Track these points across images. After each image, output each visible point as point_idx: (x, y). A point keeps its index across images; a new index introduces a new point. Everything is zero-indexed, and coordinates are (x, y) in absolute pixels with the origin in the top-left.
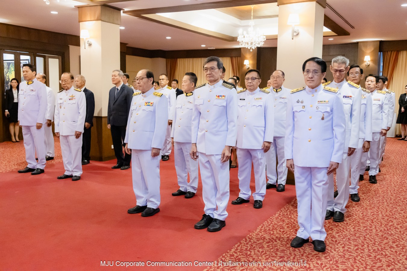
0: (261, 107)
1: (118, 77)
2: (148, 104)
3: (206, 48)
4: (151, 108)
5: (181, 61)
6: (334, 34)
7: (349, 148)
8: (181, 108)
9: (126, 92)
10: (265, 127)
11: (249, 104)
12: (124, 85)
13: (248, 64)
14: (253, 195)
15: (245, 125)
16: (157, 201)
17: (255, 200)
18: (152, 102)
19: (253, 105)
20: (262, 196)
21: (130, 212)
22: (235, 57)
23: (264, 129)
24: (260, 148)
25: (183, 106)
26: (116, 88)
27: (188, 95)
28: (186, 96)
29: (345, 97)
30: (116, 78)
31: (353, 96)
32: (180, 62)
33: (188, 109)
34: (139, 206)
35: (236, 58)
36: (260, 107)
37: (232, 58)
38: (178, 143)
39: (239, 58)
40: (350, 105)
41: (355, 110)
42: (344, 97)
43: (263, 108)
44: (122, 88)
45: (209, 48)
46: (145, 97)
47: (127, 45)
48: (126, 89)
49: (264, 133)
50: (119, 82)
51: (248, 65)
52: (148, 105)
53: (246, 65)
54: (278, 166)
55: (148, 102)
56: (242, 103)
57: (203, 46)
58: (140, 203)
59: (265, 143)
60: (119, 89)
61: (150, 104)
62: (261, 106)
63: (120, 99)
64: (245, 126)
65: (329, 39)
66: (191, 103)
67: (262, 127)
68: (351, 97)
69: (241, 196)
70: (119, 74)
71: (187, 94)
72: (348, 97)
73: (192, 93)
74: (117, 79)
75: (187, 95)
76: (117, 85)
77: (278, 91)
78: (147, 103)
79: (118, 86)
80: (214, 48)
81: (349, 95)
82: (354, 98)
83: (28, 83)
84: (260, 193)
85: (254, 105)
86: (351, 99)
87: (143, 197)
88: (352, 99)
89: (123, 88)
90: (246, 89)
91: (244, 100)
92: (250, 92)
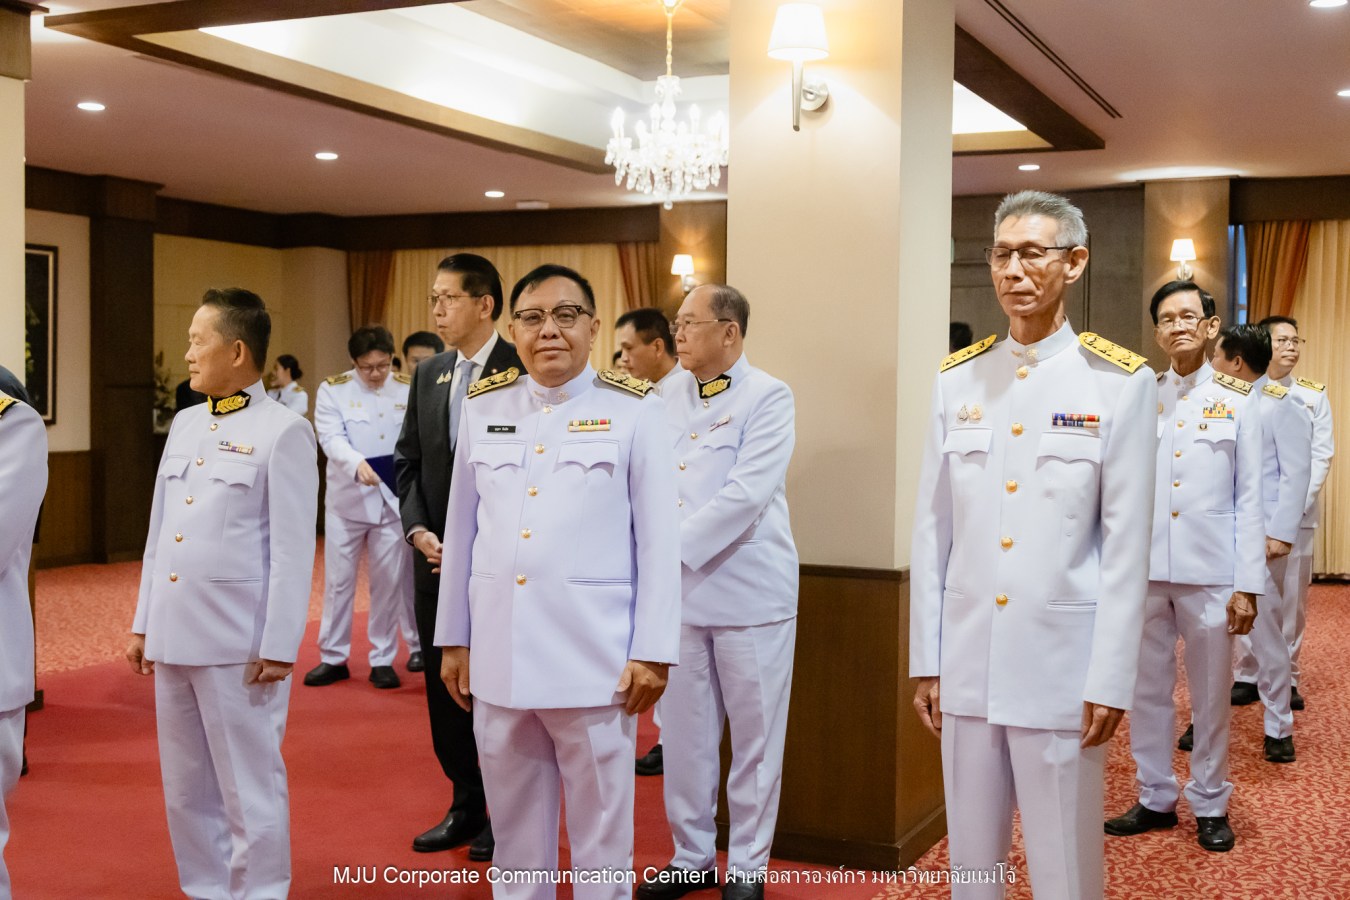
0: (611, 475)
3: (507, 207)
5: (408, 263)
6: (1038, 142)
7: (1085, 702)
8: (183, 476)
10: (634, 583)
11: (541, 452)
13: (692, 272)
15: (520, 578)
19: (563, 459)
22: (637, 243)
23: (627, 589)
25: (194, 468)
27: (221, 406)
28: (214, 413)
29: (1060, 422)
31: (1104, 417)
32: (403, 263)
33: (220, 485)
35: (642, 249)
36: (601, 472)
37: (621, 245)
38: (177, 671)
39: (651, 247)
40: (1088, 467)
41: (1117, 493)
42: (1055, 424)
43: (620, 476)
45: (521, 206)
47: (161, 193)
51: (687, 276)
53: (678, 277)
54: (733, 776)
57: (495, 194)
62: (606, 466)
64: (521, 582)
65: (1023, 168)
66: (233, 450)
67: (622, 582)
68: (1092, 419)
71: (215, 402)
72: (1079, 420)
73: (244, 395)
75: (214, 407)
77: (706, 391)
80: (545, 206)
81: (1085, 413)
82: (1109, 424)
85: (570, 463)
86: (1097, 435)
88: (1102, 432)
90: (523, 371)
91: (512, 429)
92: (546, 390)
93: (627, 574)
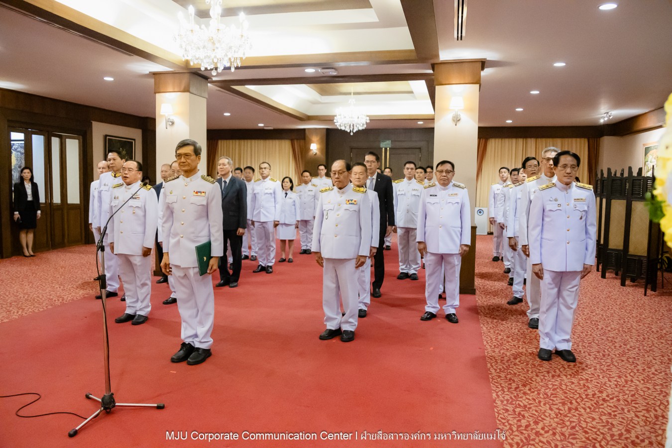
0: (458, 205)
1: (227, 166)
2: (351, 202)
4: (355, 208)
9: (237, 185)
10: (462, 228)
11: (443, 200)
12: (232, 177)
14: (443, 308)
16: (355, 321)
17: (447, 313)
18: (355, 200)
19: (448, 202)
20: (455, 308)
21: (322, 338)
22: (297, 139)
23: (460, 229)
24: (457, 252)
26: (223, 180)
30: (225, 167)
32: (221, 144)
34: (330, 330)
35: (299, 141)
36: (456, 204)
37: (292, 140)
39: (303, 141)
43: (460, 205)
44: (230, 180)
45: (266, 128)
46: (343, 193)
48: (237, 183)
49: (461, 235)
50: (229, 172)
51: (315, 150)
52: (351, 204)
53: (312, 150)
55: (350, 199)
56: (433, 200)
57: (261, 125)
58: (331, 326)
59: (463, 247)
60: (228, 182)
61: (353, 202)
62: (458, 203)
63: (230, 195)
64: (440, 227)
65: (419, 123)
69: (428, 309)
70: (228, 163)
74: (227, 168)
76: (226, 176)
78: (349, 201)
79: (227, 178)
80: (272, 128)
83: (115, 175)
84: (454, 305)
85: (449, 203)
87: (336, 318)
89: (233, 180)
91: (436, 196)
92: (443, 187)
93: (460, 226)
